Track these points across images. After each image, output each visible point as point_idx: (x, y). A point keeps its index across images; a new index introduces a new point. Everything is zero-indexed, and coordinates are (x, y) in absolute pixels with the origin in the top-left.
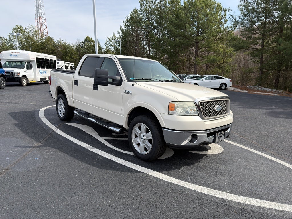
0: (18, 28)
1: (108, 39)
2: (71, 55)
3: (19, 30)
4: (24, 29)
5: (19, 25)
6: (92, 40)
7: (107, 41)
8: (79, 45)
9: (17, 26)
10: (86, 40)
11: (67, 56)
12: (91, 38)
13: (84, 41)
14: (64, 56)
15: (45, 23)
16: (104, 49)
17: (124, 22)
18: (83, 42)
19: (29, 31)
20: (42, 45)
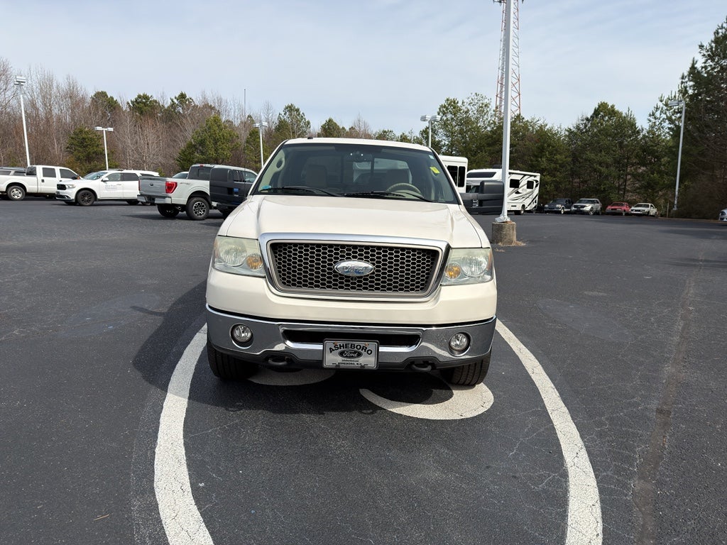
0: (449, 105)
1: (661, 101)
2: (551, 153)
3: (451, 109)
4: (460, 104)
5: (452, 98)
6: (613, 111)
7: (657, 109)
8: (578, 127)
9: (448, 100)
10: (596, 112)
11: (541, 158)
12: (613, 107)
13: (591, 117)
14: (536, 156)
15: (517, 86)
16: (645, 132)
17: (701, 47)
18: (587, 119)
19: (469, 107)
20: (491, 137)
